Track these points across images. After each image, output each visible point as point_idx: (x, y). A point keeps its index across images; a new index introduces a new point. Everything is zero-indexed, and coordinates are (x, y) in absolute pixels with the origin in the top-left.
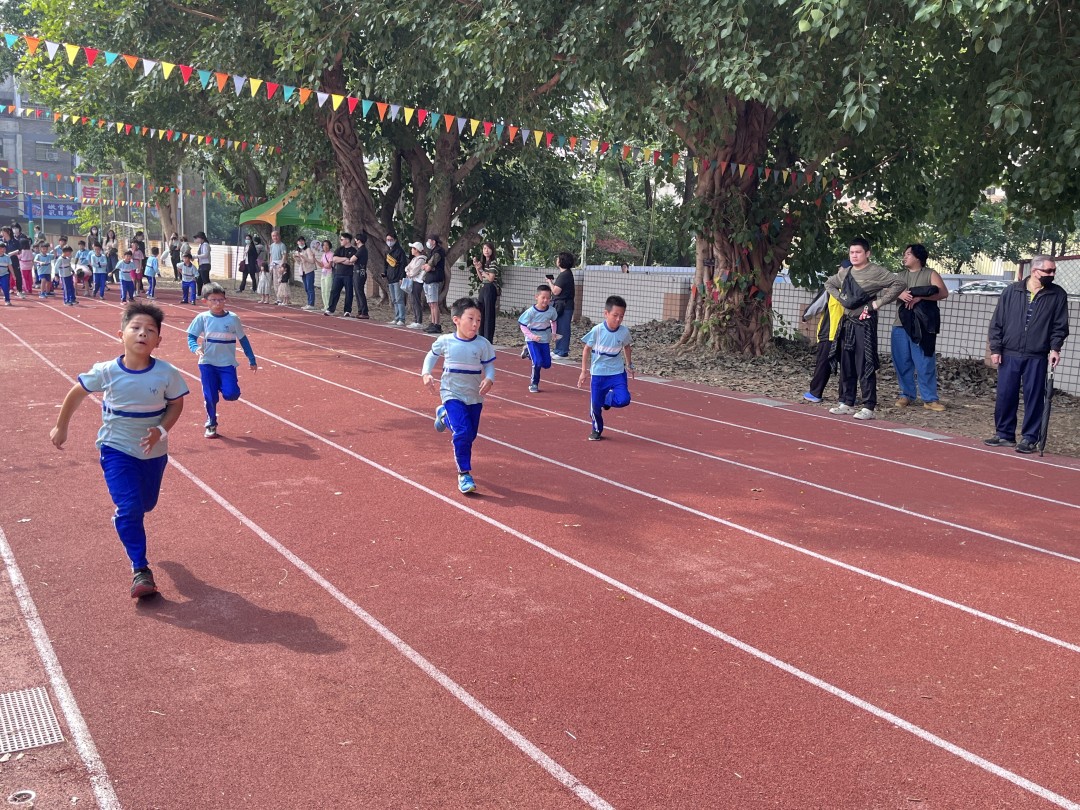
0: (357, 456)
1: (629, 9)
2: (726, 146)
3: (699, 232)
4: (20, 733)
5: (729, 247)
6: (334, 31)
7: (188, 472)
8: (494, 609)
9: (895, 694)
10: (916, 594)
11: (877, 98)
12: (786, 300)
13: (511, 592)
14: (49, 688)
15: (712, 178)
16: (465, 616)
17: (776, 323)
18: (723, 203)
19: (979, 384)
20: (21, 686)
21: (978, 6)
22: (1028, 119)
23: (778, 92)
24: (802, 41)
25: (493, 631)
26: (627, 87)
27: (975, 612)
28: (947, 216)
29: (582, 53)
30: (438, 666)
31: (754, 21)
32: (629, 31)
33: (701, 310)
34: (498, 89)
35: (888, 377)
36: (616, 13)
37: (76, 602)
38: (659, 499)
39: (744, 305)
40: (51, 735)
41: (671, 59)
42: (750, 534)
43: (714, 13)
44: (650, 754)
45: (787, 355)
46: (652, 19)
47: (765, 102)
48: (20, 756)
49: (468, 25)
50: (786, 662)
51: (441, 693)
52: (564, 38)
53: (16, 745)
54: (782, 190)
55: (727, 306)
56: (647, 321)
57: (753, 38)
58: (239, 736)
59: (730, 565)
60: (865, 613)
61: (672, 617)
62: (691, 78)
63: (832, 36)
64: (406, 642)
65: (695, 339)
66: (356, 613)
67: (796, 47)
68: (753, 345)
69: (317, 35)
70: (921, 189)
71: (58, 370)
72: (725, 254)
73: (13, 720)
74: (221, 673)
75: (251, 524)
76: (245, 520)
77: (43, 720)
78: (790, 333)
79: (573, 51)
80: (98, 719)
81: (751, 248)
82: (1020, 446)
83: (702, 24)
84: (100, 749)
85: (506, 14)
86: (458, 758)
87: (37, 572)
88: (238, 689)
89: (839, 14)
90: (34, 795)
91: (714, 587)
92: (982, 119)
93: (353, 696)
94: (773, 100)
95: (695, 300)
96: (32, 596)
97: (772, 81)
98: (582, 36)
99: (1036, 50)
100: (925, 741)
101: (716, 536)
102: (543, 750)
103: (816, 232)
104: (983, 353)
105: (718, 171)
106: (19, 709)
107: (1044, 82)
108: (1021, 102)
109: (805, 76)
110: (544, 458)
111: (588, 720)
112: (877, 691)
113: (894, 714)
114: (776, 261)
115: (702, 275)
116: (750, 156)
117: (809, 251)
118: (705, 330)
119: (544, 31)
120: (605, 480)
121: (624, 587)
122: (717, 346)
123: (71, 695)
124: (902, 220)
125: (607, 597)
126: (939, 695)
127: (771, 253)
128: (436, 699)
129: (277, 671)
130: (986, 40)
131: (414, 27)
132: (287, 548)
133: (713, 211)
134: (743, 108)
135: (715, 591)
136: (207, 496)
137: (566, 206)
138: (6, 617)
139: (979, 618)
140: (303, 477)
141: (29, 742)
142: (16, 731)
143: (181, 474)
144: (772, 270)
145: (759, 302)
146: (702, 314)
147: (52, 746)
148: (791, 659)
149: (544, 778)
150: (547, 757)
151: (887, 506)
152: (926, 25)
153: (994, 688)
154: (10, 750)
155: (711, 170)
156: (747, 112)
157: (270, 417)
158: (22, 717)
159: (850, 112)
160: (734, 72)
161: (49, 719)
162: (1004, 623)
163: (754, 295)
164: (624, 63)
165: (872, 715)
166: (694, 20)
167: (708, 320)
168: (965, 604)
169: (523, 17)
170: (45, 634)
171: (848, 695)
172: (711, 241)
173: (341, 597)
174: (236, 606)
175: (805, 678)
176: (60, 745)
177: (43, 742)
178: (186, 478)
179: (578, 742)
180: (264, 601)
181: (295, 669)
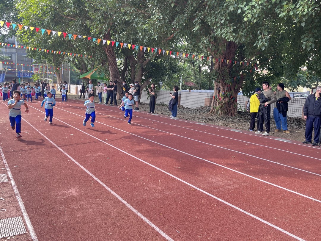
0: (114, 147)
1: (194, 15)
2: (223, 55)
3: (215, 80)
4: (14, 230)
5: (224, 84)
6: (108, 22)
7: (64, 152)
8: (154, 193)
9: (276, 220)
10: (282, 189)
11: (268, 40)
12: (241, 100)
13: (159, 188)
14: (22, 217)
15: (219, 64)
16: (146, 195)
17: (238, 107)
18: (222, 71)
19: (300, 125)
20: (14, 216)
21: (298, 13)
22: (313, 46)
23: (238, 38)
24: (245, 24)
25: (154, 200)
26: (194, 38)
27: (300, 194)
28: (289, 75)
29: (180, 28)
30: (138, 211)
31: (231, 18)
32: (194, 21)
33: (216, 103)
34: (156, 39)
35: (272, 123)
36: (190, 16)
37: (31, 191)
38: (204, 160)
39: (229, 101)
40: (23, 231)
41: (206, 29)
42: (232, 171)
43: (219, 16)
44: (202, 238)
45: (242, 116)
46: (201, 17)
47: (235, 42)
48: (14, 237)
49: (147, 20)
50: (243, 209)
51: (138, 218)
52: (175, 23)
53: (12, 234)
54: (240, 68)
55: (224, 102)
56: (200, 106)
57: (231, 23)
58: (78, 231)
59: (225, 180)
60: (267, 195)
61: (208, 196)
62: (212, 35)
63: (254, 22)
64: (128, 203)
65: (214, 112)
66: (114, 194)
67: (243, 25)
68: (232, 113)
69: (103, 23)
70: (282, 67)
71: (27, 122)
72: (223, 86)
73: (12, 226)
74: (73, 212)
75: (82, 167)
76: (81, 166)
78: (243, 110)
79: (178, 27)
80: (37, 226)
81: (231, 85)
82: (313, 144)
83: (215, 19)
84: (37, 235)
85: (158, 17)
86: (144, 238)
87: (20, 182)
88: (78, 217)
89: (256, 16)
91: (221, 187)
92: (300, 46)
93: (112, 219)
94: (237, 41)
95: (214, 100)
96: (18, 189)
97: (237, 35)
98: (180, 23)
99: (316, 25)
100: (286, 234)
101: (221, 171)
102: (170, 236)
103: (250, 80)
104: (301, 116)
105: (220, 62)
106: (14, 223)
107: (318, 35)
108: (311, 41)
109: (246, 34)
110: (169, 147)
111: (183, 227)
112: (271, 218)
113: (276, 226)
114: (238, 88)
115: (216, 93)
116: (230, 57)
117: (248, 85)
118: (217, 109)
119: (169, 21)
120: (188, 154)
121: (194, 187)
122: (221, 113)
123: (29, 219)
124: (276, 76)
125: (188, 189)
126: (290, 220)
127: (237, 86)
128: (137, 220)
129: (90, 212)
130: (301, 23)
131: (131, 21)
132: (93, 175)
133: (219, 74)
134: (228, 44)
135: (221, 188)
136: (70, 159)
137: (175, 72)
138: (10, 195)
139: (302, 196)
140: (98, 153)
141: (16, 233)
142: (12, 230)
143: (62, 152)
144: (237, 91)
145: (233, 101)
146: (216, 104)
147: (23, 234)
148: (245, 209)
151: (273, 162)
152: (282, 19)
153: (307, 218)
155: (218, 62)
156: (229, 45)
157: (88, 135)
158: (14, 225)
159: (260, 44)
160: (225, 33)
161: (22, 226)
162: (309, 198)
163: (232, 98)
164: (193, 30)
165: (270, 226)
166: (213, 18)
167: (218, 106)
168: (297, 192)
169: (163, 17)
170: (21, 200)
171: (262, 220)
172: (219, 82)
173: (109, 189)
174: (78, 192)
175: (249, 215)
176: (25, 234)
177: (21, 233)
178: (63, 153)
179: (180, 234)
180: (86, 190)
181: (95, 211)
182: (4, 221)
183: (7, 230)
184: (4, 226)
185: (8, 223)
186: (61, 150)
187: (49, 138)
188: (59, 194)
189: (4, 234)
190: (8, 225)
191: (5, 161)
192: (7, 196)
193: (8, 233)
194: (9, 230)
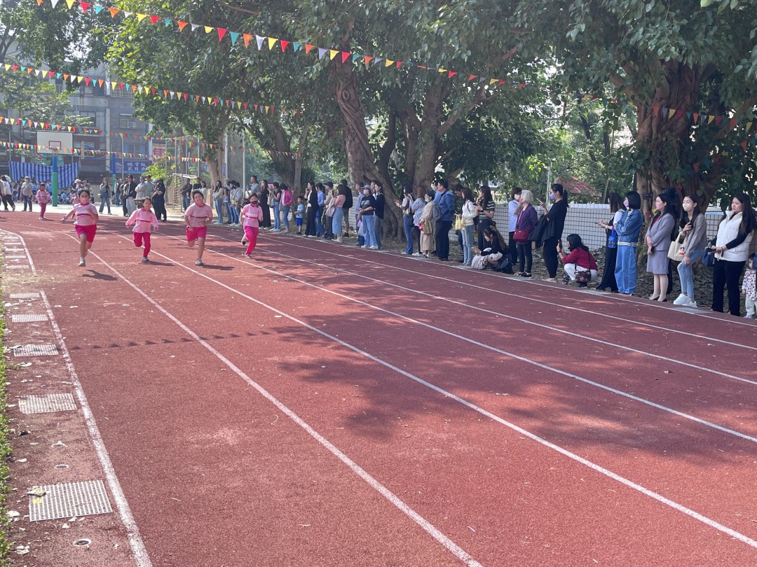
0: (341, 342)
2: (662, 99)
3: (638, 170)
4: (84, 506)
5: (665, 183)
6: (340, 18)
8: (428, 447)
9: (740, 518)
14: (105, 480)
15: (650, 126)
16: (406, 450)
18: (659, 146)
20: (86, 479)
23: (693, 52)
25: (426, 461)
29: (534, 27)
30: (379, 481)
32: (572, 8)
37: (127, 430)
40: (104, 508)
42: (648, 405)
44: (529, 544)
47: (683, 60)
48: (83, 518)
49: (441, 9)
50: (654, 491)
51: (378, 497)
52: (518, 15)
53: (81, 512)
54: (711, 133)
57: (673, 9)
58: (231, 516)
59: (625, 425)
61: (569, 458)
64: (358, 465)
66: (325, 445)
69: (327, 21)
71: (127, 281)
73: (80, 498)
74: (223, 478)
75: (255, 385)
76: (252, 383)
77: (99, 499)
80: (136, 501)
81: (684, 184)
84: (136, 519)
86: (384, 538)
87: (102, 411)
88: (233, 489)
90: (90, 541)
93: (314, 496)
94: (690, 59)
96: (98, 425)
97: (689, 44)
102: (449, 537)
103: (742, 170)
105: (654, 120)
106: (85, 493)
111: (487, 521)
112: (725, 514)
113: (735, 530)
114: (708, 195)
116: (683, 106)
121: (534, 437)
123: (119, 485)
125: (519, 443)
127: (702, 187)
128: (375, 502)
129: (263, 479)
132: (280, 401)
133: (651, 152)
136: (226, 366)
137: (530, 153)
138: (78, 437)
141: (89, 511)
142: (81, 504)
143: (208, 351)
147: (104, 515)
149: (446, 554)
150: (450, 541)
154: (77, 515)
155: (649, 118)
158: (86, 497)
160: (657, 37)
161: (104, 499)
164: (567, 35)
165: (716, 529)
170: (104, 449)
171: (700, 516)
172: (650, 178)
173: (316, 435)
174: (239, 437)
175: (667, 503)
176: (109, 514)
177: (99, 512)
178: (211, 353)
179: (477, 533)
180: (259, 435)
181: (274, 478)
182: (62, 488)
183: (70, 504)
184: (62, 498)
185: (72, 492)
186: (206, 345)
187: (179, 319)
188: (193, 440)
189: (62, 512)
190: (72, 495)
191: (70, 367)
192: (72, 438)
193: (71, 510)
194: (74, 504)
